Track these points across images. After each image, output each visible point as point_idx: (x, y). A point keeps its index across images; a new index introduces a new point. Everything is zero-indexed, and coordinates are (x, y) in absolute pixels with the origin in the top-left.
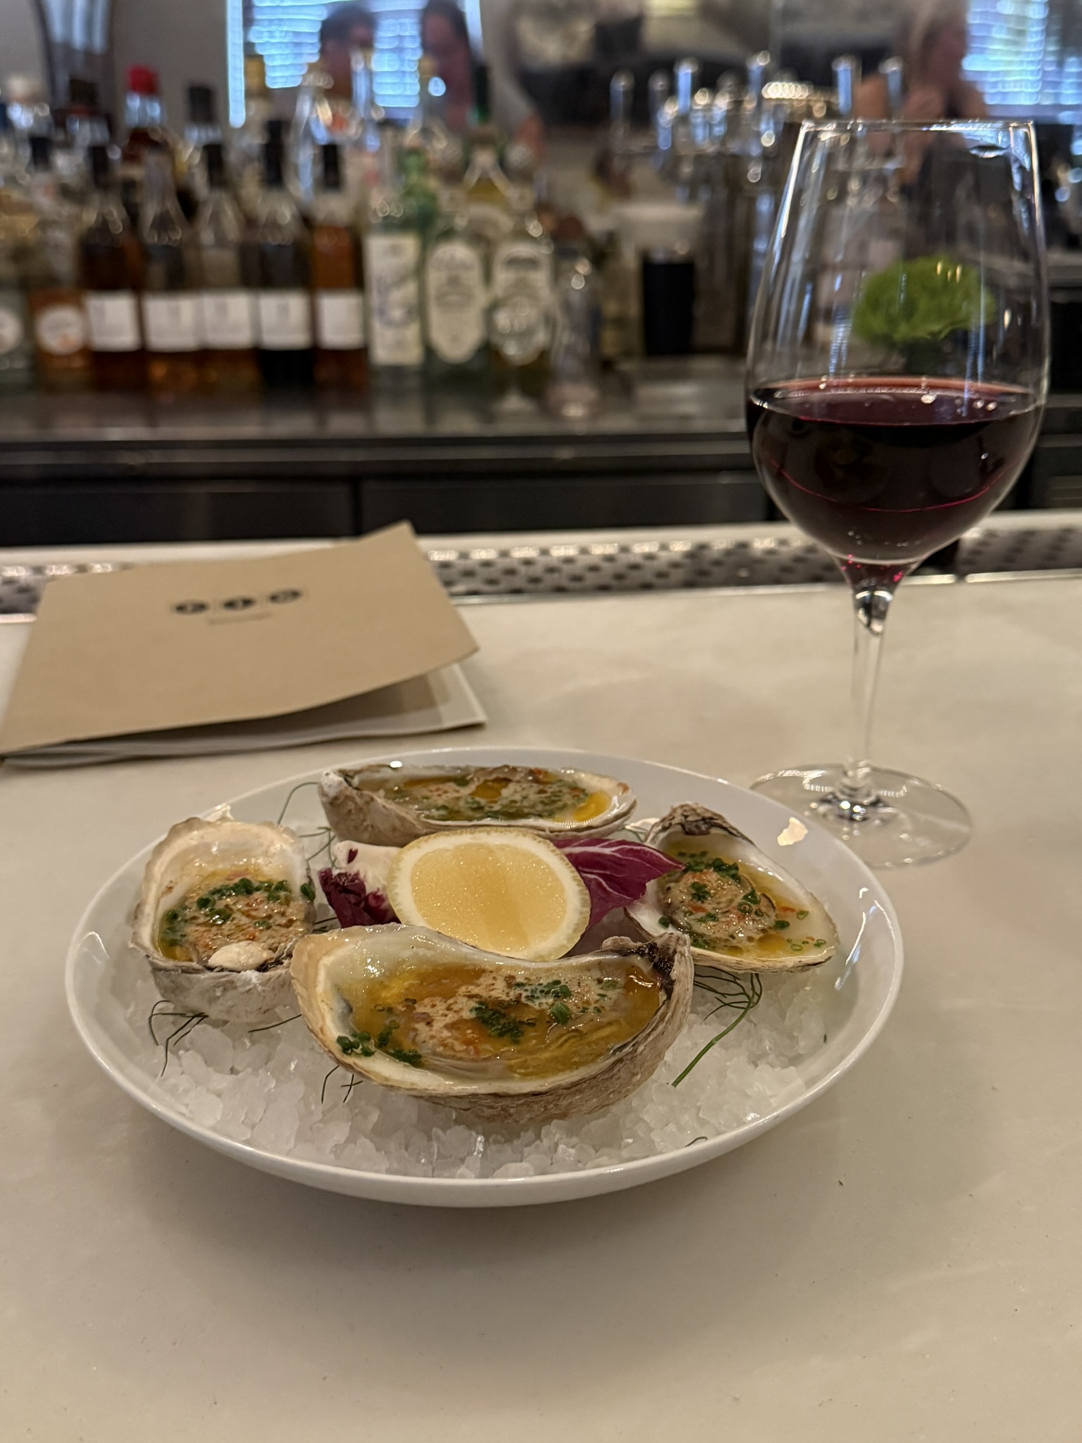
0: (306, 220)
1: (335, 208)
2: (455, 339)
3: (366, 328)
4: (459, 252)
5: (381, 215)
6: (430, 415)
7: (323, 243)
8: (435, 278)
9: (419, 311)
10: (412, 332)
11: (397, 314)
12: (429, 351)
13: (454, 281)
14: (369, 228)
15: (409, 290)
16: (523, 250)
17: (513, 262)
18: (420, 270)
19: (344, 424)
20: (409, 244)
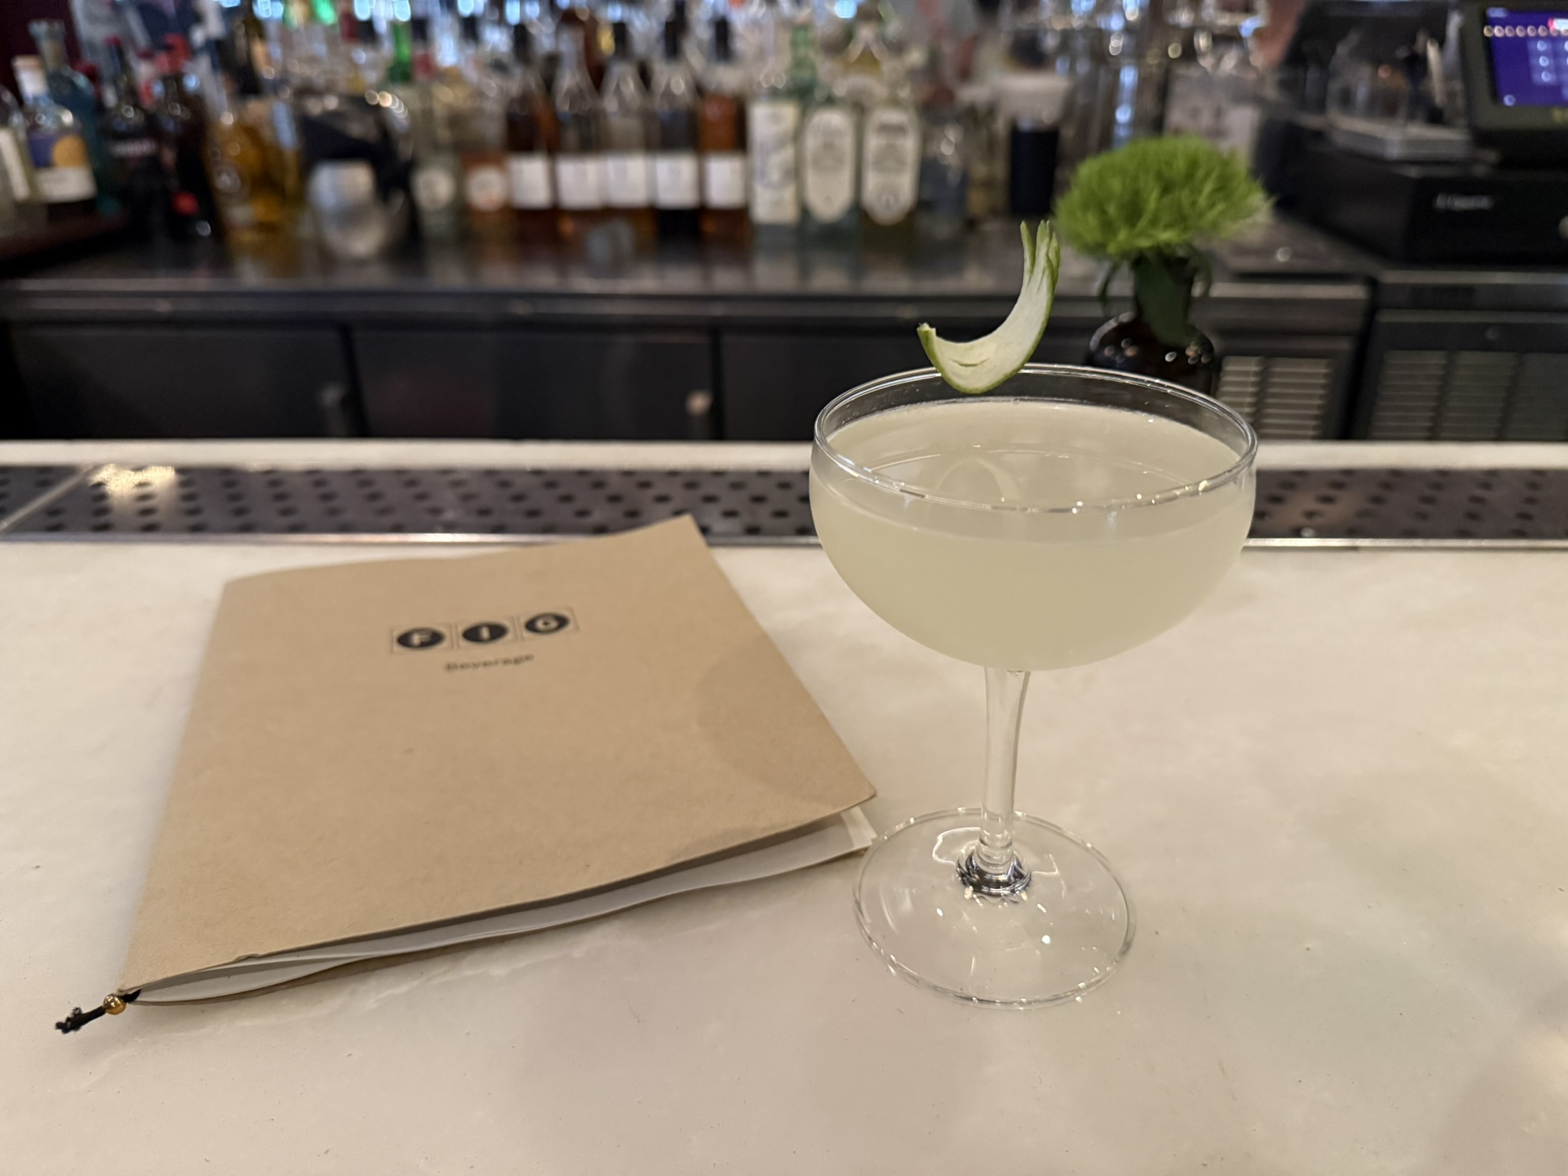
0: (699, 90)
1: (727, 78)
2: (828, 199)
3: (748, 189)
4: (835, 119)
5: (765, 86)
6: (805, 271)
7: (712, 112)
8: (812, 143)
9: (795, 173)
10: (788, 194)
11: (775, 175)
12: (805, 212)
13: (828, 147)
14: (755, 96)
15: (788, 154)
16: (894, 117)
17: (886, 129)
18: (797, 136)
19: (726, 279)
20: (789, 112)
